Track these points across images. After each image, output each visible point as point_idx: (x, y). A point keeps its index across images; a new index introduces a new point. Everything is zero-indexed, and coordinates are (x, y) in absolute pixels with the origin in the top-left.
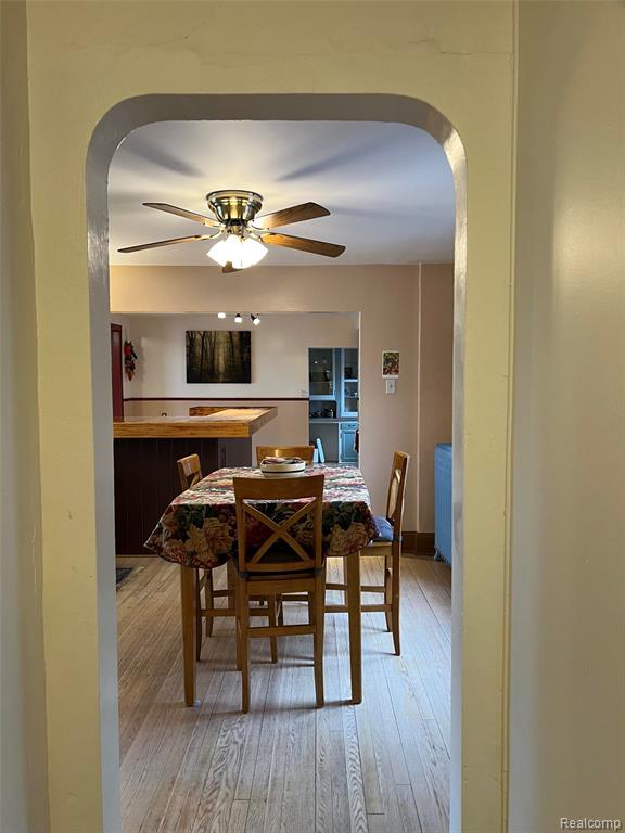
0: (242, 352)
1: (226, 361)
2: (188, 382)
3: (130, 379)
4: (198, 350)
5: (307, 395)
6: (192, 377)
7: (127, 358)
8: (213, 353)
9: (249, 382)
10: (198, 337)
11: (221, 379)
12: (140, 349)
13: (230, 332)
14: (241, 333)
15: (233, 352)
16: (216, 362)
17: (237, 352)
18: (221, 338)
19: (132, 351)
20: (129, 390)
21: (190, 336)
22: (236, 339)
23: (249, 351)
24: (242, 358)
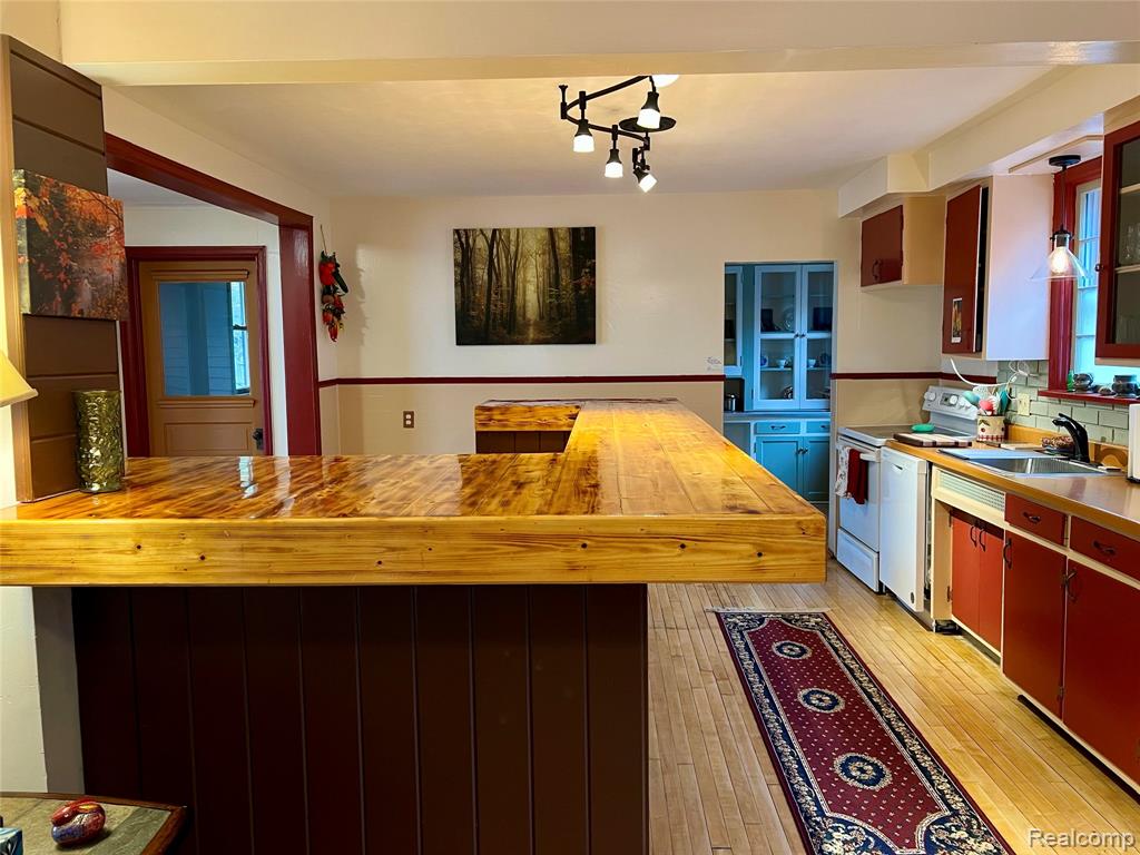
0: (576, 275)
1: (541, 293)
2: (460, 342)
3: (334, 335)
4: (481, 272)
5: (720, 370)
6: (470, 332)
7: (327, 291)
8: (513, 277)
9: (591, 340)
10: (481, 244)
11: (531, 334)
12: (356, 271)
13: (551, 231)
14: (575, 232)
15: (557, 276)
16: (519, 298)
17: (565, 276)
18: (532, 245)
19: (336, 275)
20: (330, 360)
21: (463, 242)
22: (563, 246)
23: (593, 273)
24: (577, 288)
